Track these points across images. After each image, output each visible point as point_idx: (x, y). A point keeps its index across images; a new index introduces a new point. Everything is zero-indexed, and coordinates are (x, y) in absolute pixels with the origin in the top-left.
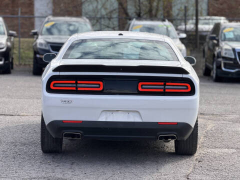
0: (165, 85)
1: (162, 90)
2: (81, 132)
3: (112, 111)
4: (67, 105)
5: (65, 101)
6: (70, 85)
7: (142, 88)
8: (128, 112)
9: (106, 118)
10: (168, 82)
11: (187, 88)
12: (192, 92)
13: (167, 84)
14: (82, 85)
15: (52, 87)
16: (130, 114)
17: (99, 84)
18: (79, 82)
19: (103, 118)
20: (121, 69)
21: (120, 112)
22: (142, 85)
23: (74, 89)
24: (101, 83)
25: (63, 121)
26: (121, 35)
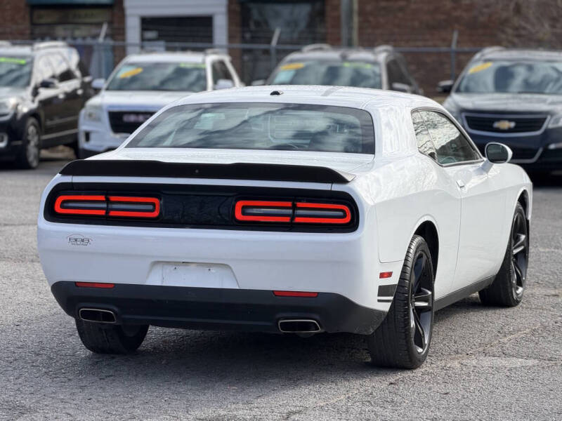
0: (294, 208)
1: (287, 220)
2: (116, 309)
3: (176, 264)
4: (82, 248)
5: (76, 240)
6: (98, 205)
7: (244, 213)
8: (209, 265)
9: (163, 282)
10: (300, 201)
12: (354, 224)
13: (299, 204)
14: (121, 206)
15: (58, 209)
16: (213, 270)
17: (153, 204)
19: (156, 279)
20: (197, 171)
21: (193, 266)
23: (102, 213)
24: (157, 202)
25: (75, 282)
26: (276, 93)
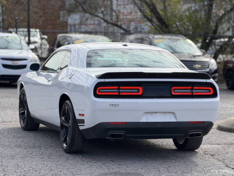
0: (192, 89)
4: (116, 108)
5: (113, 105)
6: (114, 90)
7: (174, 92)
8: (165, 113)
9: (147, 119)
11: (210, 92)
12: (214, 95)
13: (194, 88)
14: (123, 91)
16: (167, 114)
17: (138, 89)
18: (121, 88)
19: (144, 119)
20: (158, 76)
22: (174, 90)
23: (117, 94)
24: (140, 88)
25: (109, 123)
26: (125, 45)
